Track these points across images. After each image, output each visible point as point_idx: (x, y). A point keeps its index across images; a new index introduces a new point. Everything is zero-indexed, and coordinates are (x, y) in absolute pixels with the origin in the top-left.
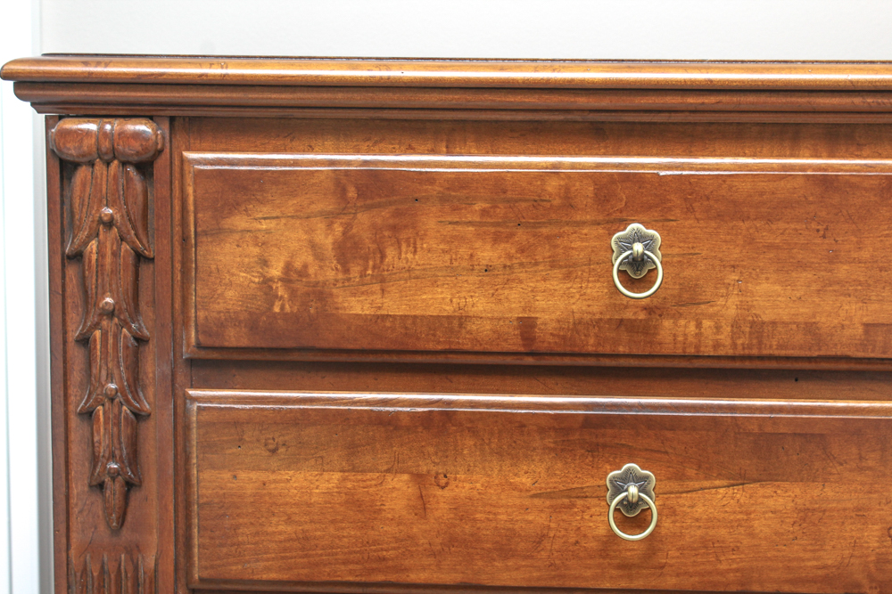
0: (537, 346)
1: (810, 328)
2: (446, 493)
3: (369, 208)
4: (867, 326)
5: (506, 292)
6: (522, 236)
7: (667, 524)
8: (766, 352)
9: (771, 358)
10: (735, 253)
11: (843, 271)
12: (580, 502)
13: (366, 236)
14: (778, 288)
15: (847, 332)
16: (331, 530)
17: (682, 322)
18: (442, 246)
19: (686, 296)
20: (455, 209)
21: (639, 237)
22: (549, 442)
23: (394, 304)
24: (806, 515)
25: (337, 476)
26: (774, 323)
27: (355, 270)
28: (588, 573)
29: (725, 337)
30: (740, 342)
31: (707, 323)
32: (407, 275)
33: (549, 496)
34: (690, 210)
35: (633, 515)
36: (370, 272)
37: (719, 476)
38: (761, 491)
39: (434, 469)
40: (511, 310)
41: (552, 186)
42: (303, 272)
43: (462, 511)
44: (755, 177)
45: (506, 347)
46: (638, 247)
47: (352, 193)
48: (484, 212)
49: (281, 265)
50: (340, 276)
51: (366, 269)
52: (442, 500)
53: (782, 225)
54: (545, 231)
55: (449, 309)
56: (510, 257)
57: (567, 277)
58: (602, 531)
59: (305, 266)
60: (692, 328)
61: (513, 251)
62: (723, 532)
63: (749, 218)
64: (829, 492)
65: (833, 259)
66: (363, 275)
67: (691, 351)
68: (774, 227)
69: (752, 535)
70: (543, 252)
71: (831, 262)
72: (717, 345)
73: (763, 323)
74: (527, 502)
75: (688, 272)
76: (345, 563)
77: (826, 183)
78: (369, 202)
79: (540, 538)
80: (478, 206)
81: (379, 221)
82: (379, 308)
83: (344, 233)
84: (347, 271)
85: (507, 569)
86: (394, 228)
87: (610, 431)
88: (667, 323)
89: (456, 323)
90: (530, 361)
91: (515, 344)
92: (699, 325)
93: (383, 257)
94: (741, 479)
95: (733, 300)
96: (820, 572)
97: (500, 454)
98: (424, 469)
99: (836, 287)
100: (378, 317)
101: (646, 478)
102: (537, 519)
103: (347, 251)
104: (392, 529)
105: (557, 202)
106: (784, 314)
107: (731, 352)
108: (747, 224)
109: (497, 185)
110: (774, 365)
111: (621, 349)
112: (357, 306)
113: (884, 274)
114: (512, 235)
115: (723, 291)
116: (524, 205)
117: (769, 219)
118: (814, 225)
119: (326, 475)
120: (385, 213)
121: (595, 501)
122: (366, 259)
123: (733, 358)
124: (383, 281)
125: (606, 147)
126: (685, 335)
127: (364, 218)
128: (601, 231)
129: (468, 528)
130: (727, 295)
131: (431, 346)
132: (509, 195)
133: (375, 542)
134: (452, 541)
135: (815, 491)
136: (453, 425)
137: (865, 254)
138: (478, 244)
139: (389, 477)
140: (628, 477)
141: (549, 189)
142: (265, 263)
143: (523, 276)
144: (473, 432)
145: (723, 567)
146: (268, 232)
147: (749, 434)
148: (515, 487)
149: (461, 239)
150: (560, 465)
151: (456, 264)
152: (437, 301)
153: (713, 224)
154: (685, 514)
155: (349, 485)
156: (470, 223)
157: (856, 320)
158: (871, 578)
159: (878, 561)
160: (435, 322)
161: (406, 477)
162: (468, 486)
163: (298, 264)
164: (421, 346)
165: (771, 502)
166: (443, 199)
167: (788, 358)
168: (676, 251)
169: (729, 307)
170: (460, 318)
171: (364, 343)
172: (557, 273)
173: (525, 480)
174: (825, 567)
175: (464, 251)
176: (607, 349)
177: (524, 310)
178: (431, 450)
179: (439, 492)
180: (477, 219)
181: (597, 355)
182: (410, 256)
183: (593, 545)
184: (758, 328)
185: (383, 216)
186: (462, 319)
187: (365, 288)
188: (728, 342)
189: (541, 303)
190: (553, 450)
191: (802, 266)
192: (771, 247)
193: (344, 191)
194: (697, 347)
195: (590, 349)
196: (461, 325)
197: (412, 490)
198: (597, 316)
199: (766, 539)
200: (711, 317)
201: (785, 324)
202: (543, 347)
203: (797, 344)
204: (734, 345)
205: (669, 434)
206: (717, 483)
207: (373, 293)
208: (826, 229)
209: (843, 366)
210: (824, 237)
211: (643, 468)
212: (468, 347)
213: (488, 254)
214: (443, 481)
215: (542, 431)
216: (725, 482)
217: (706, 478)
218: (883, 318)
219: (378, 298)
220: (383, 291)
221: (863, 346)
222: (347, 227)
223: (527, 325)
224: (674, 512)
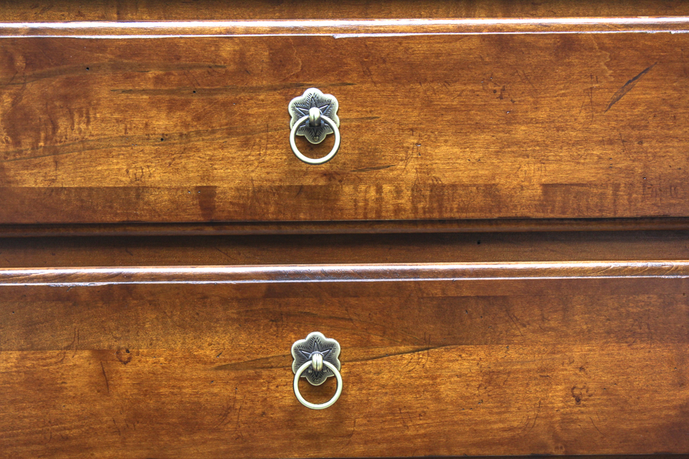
0: (219, 216)
1: (490, 190)
2: (129, 368)
3: (38, 77)
4: (546, 187)
5: (184, 161)
6: (197, 103)
7: (353, 391)
8: (446, 215)
9: (452, 221)
10: (414, 116)
11: (520, 131)
12: (265, 373)
13: (37, 107)
14: (456, 150)
15: (527, 193)
16: (11, 411)
17: (363, 187)
18: (116, 116)
19: (365, 160)
20: (128, 77)
21: (316, 102)
22: (232, 313)
23: (68, 177)
24: (491, 378)
25: (15, 355)
26: (454, 186)
27: (27, 143)
28: (276, 444)
29: (405, 201)
30: (420, 206)
31: (387, 188)
32: (80, 146)
33: (234, 367)
34: (366, 74)
35: (318, 384)
36: (42, 144)
37: (404, 342)
38: (446, 356)
39: (115, 345)
40: (189, 180)
41: (227, 51)
43: (145, 386)
44: (430, 39)
45: (185, 217)
46: (315, 113)
47: (20, 62)
48: (158, 80)
50: (11, 149)
51: (38, 141)
52: (125, 376)
53: (458, 87)
54: (220, 97)
55: (125, 180)
56: (186, 125)
57: (246, 144)
58: (288, 401)
60: (372, 193)
61: (189, 119)
62: (409, 398)
63: (425, 80)
64: (513, 354)
65: (511, 119)
66: (35, 147)
67: (372, 216)
68: (451, 89)
69: (438, 399)
70: (220, 119)
71: (509, 123)
72: (398, 210)
73: (443, 186)
74: (212, 375)
75: (367, 137)
76: (27, 444)
77: (501, 43)
78: (38, 71)
79: (226, 411)
80: (150, 75)
81: (49, 91)
82: (53, 181)
83: (13, 104)
84: (17, 143)
85: (195, 443)
86: (66, 98)
87: (293, 300)
88: (348, 189)
89: (133, 194)
90: (210, 231)
91: (194, 214)
92: (379, 190)
93: (55, 128)
94: (426, 344)
95: (413, 164)
96: (506, 435)
97: (182, 326)
98: (105, 345)
99: (515, 148)
100: (52, 190)
101: (331, 346)
102: (222, 391)
103: (17, 123)
104: (74, 407)
105: (232, 67)
106: (464, 177)
107: (411, 216)
108: (424, 87)
109: (169, 50)
110: (455, 228)
111: (302, 217)
112: (31, 180)
113: (561, 134)
114: (188, 102)
115: (402, 155)
116: (198, 71)
117: (446, 81)
118: (491, 86)
119: (4, 355)
120: (56, 82)
121: (281, 371)
122: (38, 131)
123: (414, 222)
124: (56, 152)
125: (280, 11)
126: (366, 200)
127: (33, 88)
128: (278, 97)
129: (152, 403)
130: (407, 159)
131: (108, 219)
132: (183, 61)
133: (58, 421)
134: (137, 417)
135: (500, 354)
136: (134, 299)
137: (542, 115)
138: (153, 113)
139: (69, 354)
140: (313, 346)
141: (224, 54)
143: (200, 144)
144: (154, 305)
145: (410, 432)
147: (432, 298)
148: (199, 360)
149: (136, 108)
150: (244, 336)
151: (130, 133)
152: (113, 172)
153: (391, 88)
154: (371, 381)
155: (29, 364)
156: (144, 91)
157: (535, 181)
158: (556, 438)
159: (563, 421)
160: (112, 194)
161: (86, 353)
162: (150, 360)
164: (98, 218)
165: (456, 366)
166: (115, 67)
167: (469, 221)
168: (354, 115)
169: (408, 171)
170: (138, 189)
171: (39, 218)
172: (235, 140)
173: (210, 353)
174: (511, 429)
175: (138, 120)
176: (288, 217)
177: (202, 179)
178: (112, 324)
179: (122, 368)
180: (151, 86)
181: (279, 223)
182: (83, 126)
183: (279, 415)
184: (438, 192)
185: (53, 85)
186: (138, 190)
187: (37, 161)
188: (409, 206)
189: (220, 171)
190: (234, 320)
191: (480, 127)
192: (449, 109)
193: (11, 60)
194: (378, 212)
195: (271, 217)
196: (138, 196)
197: (93, 367)
198: (277, 184)
199: (452, 403)
200: (390, 181)
201: (465, 187)
202: (222, 216)
203: (478, 207)
204: (415, 209)
205: (353, 301)
206: (402, 348)
207: (46, 165)
208: (503, 90)
209: (524, 228)
210: (501, 97)
211: (327, 336)
212: (146, 218)
213: (162, 122)
214: (125, 356)
215: (225, 301)
216: (410, 348)
217: (392, 344)
218: (562, 178)
219: (51, 171)
220: (56, 163)
221: (542, 206)
222: (17, 98)
223: (206, 195)
224: (360, 380)
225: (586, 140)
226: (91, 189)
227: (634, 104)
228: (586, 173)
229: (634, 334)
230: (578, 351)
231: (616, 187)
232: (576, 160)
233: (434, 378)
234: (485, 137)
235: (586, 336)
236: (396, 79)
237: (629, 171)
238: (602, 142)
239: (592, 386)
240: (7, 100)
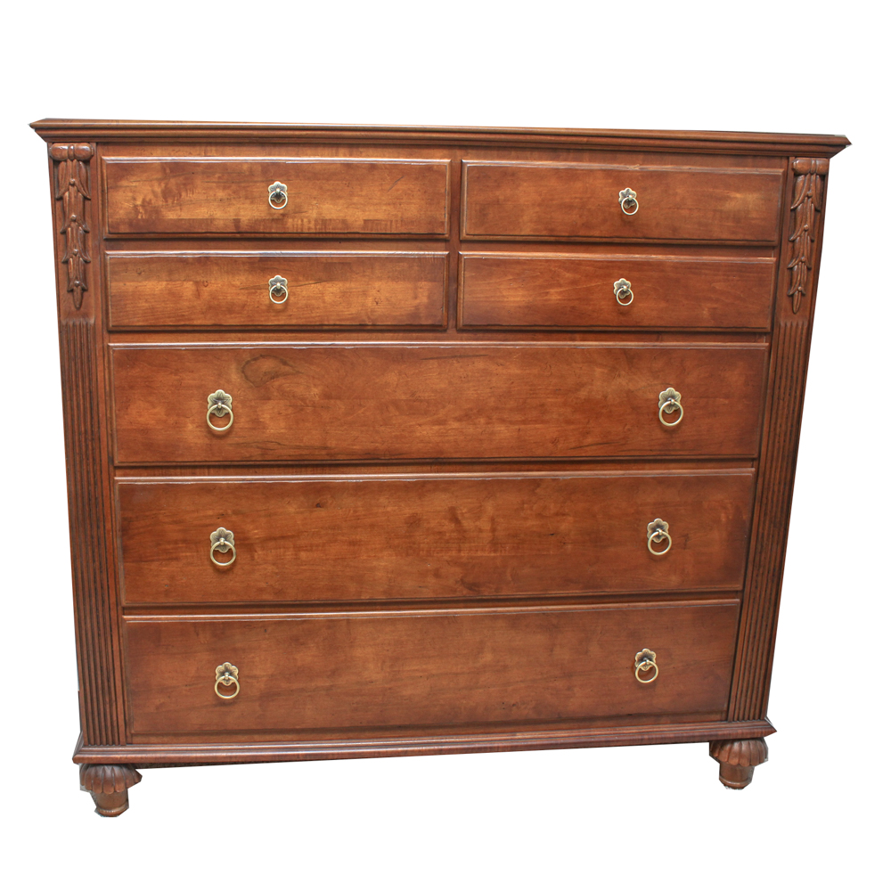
0: (242, 230)
1: (344, 222)
2: (207, 289)
3: (174, 177)
4: (365, 221)
5: (229, 209)
6: (234, 187)
7: (292, 299)
8: (328, 231)
9: (330, 233)
10: (315, 193)
11: (355, 199)
12: (258, 291)
13: (174, 188)
14: (331, 206)
15: (358, 223)
16: (163, 305)
17: (296, 220)
18: (203, 191)
19: (297, 210)
20: (208, 177)
21: (278, 187)
22: (246, 267)
23: (185, 215)
24: (344, 294)
25: (165, 283)
26: (330, 220)
27: (170, 201)
28: (263, 319)
29: (312, 225)
30: (318, 227)
31: (305, 220)
32: (190, 203)
33: (247, 289)
34: (297, 176)
35: (278, 293)
36: (175, 202)
37: (311, 280)
38: (327, 285)
39: (202, 279)
40: (230, 216)
41: (245, 167)
42: (150, 203)
43: (213, 296)
44: (322, 164)
45: (229, 230)
46: (278, 190)
47: (168, 171)
48: (219, 178)
49: (141, 200)
50: (164, 204)
52: (206, 291)
53: (332, 182)
54: (243, 185)
55: (207, 216)
56: (230, 195)
57: (252, 203)
58: (267, 302)
59: (150, 200)
60: (300, 222)
61: (231, 193)
62: (313, 302)
63: (320, 179)
64: (353, 285)
65: (352, 195)
66: (173, 203)
67: (299, 231)
68: (329, 183)
69: (324, 302)
70: (242, 193)
71: (351, 195)
72: (309, 228)
73: (326, 220)
74: (238, 291)
75: (298, 200)
76: (169, 317)
77: (348, 166)
78: (175, 174)
79: (244, 306)
80: (217, 176)
81: (179, 182)
82: (180, 216)
83: (165, 187)
84: (167, 201)
85: (232, 318)
86: (184, 184)
87: (269, 263)
88: (290, 220)
89: (209, 221)
90: (238, 235)
91: (232, 229)
92: (302, 221)
93: (181, 196)
94: (319, 281)
95: (315, 211)
96: (350, 316)
97: (227, 273)
98: (198, 280)
99: (353, 206)
100: (179, 219)
101: (284, 281)
102: (243, 298)
103: (166, 194)
104: (186, 304)
105: (247, 173)
106: (334, 216)
107: (314, 231)
108: (319, 182)
109: (224, 166)
110: (331, 236)
111: (273, 231)
112: (171, 215)
113: (370, 201)
114: (230, 186)
115: (311, 207)
116: (234, 175)
117: (328, 180)
118: (344, 182)
119: (160, 283)
120: (181, 179)
121: (265, 289)
122: (174, 197)
123: (315, 233)
124: (181, 205)
125: (265, 153)
126: (297, 225)
127: (173, 181)
128: (264, 184)
129: (216, 303)
130: (313, 209)
131: (200, 231)
132: (229, 171)
133: (180, 309)
134: (210, 308)
135: (348, 285)
136: (209, 262)
137: (364, 193)
138: (217, 190)
139: (185, 283)
140: (276, 281)
141: (244, 169)
142: (134, 199)
143: (235, 202)
144: (217, 264)
145: (314, 315)
146: (135, 187)
147: (322, 263)
148: (234, 286)
149: (211, 188)
150: (250, 276)
151: (209, 198)
152: (202, 213)
153: (307, 182)
154: (299, 295)
155: (170, 286)
156: (214, 182)
157: (361, 218)
158: (369, 318)
159: (372, 311)
160: (202, 221)
161: (191, 283)
162: (215, 285)
163: (147, 200)
164: (196, 231)
165: (331, 289)
166: (203, 173)
167: (336, 233)
168: (293, 192)
169: (313, 214)
171: (174, 230)
172: (248, 201)
173: (238, 283)
174: (352, 314)
175: (211, 193)
176: (268, 231)
177: (236, 216)
178: (201, 271)
179: (205, 289)
180: (216, 180)
181: (264, 233)
182: (191, 195)
183: (264, 308)
184: (324, 222)
185: (181, 180)
186: (212, 220)
187: (174, 208)
188: (313, 227)
189: (242, 213)
190: (247, 270)
191: (340, 197)
192: (328, 190)
193: (165, 170)
194: (302, 229)
195: (261, 231)
196: (211, 222)
197: (194, 288)
198: (264, 218)
199: (329, 304)
200: (307, 217)
201: (334, 220)
202: (243, 230)
203: (339, 228)
204: (316, 229)
205: (292, 264)
206: (311, 282)
207: (177, 210)
208: (349, 183)
209: (357, 236)
210: (348, 186)
211: (282, 277)
212: (214, 231)
213: (221, 194)
214: (206, 284)
215: (244, 263)
216: (314, 282)
217: (307, 280)
218: (371, 218)
219: (179, 212)
220: (181, 209)
221: (364, 228)
222: (167, 184)
223: (237, 222)
224: (295, 294)
225: (380, 203)
226: (193, 220)
227: (398, 190)
228: (380, 216)
229: (398, 278)
230: (377, 284)
231: (391, 221)
232: (376, 211)
233: (323, 294)
234: (341, 201)
235: (380, 279)
236: (309, 179)
237: (396, 216)
238: (386, 204)
239: (382, 298)
240: (163, 185)
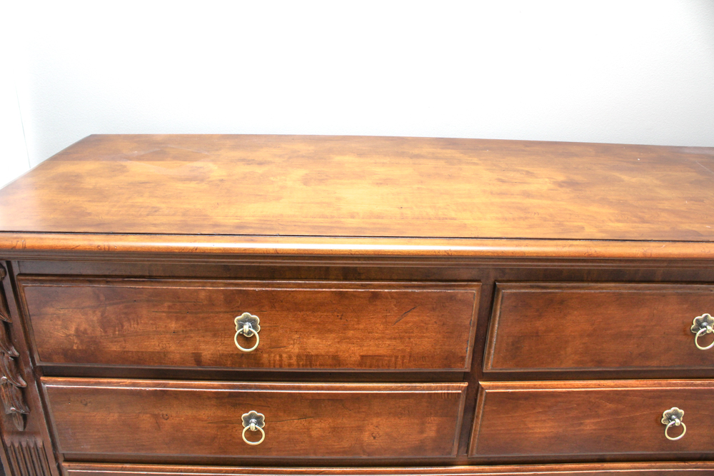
0: (204, 364)
1: (335, 357)
2: (168, 421)
3: (112, 304)
4: (362, 357)
5: (185, 342)
6: (189, 318)
10: (297, 326)
11: (350, 333)
12: (230, 425)
13: (113, 317)
14: (318, 340)
15: (353, 359)
16: (118, 435)
17: (273, 355)
18: (151, 322)
19: (274, 344)
20: (155, 305)
21: (248, 320)
22: (213, 402)
23: (131, 347)
24: (334, 430)
25: (117, 414)
26: (317, 355)
27: (110, 332)
29: (294, 361)
30: (301, 363)
31: (284, 355)
32: (135, 334)
33: (216, 423)
34: (273, 307)
36: (117, 333)
37: (294, 416)
38: (314, 421)
39: (161, 413)
40: (188, 350)
41: (202, 295)
42: (85, 332)
43: (176, 428)
45: (188, 365)
47: (102, 298)
48: (169, 307)
49: (73, 329)
50: (103, 334)
51: (115, 331)
52: (167, 424)
53: (319, 313)
54: (201, 315)
55: (158, 349)
57: (215, 335)
59: (86, 330)
60: (278, 358)
61: (186, 324)
62: (297, 436)
63: (303, 310)
64: (345, 421)
65: (346, 328)
66: (114, 333)
67: (278, 367)
68: (316, 314)
69: (310, 436)
70: (201, 325)
71: (345, 330)
72: (290, 365)
73: (312, 355)
74: (206, 425)
78: (112, 302)
79: (214, 438)
80: (166, 304)
81: (118, 310)
82: (124, 348)
83: (102, 316)
84: (106, 332)
86: (125, 313)
87: (241, 399)
89: (162, 355)
92: (281, 356)
93: (123, 326)
94: (305, 417)
95: (297, 346)
96: (341, 450)
97: (191, 407)
98: (156, 412)
99: (348, 340)
100: (124, 352)
101: (260, 417)
102: (211, 431)
103: (105, 323)
104: (145, 434)
105: (205, 302)
106: (322, 352)
107: (297, 367)
108: (302, 313)
112: (115, 348)
113: (370, 334)
114: (185, 317)
115: (292, 342)
116: (189, 304)
117: (313, 311)
118: (336, 314)
119: (111, 415)
120: (120, 307)
121: (237, 425)
122: (115, 327)
124: (124, 336)
126: (275, 361)
127: (110, 309)
128: (229, 316)
129: (180, 434)
130: (294, 344)
133: (139, 439)
134: (174, 439)
135: (339, 421)
137: (361, 326)
138: (169, 321)
139: (141, 415)
140: (252, 417)
141: (201, 297)
142: (66, 328)
143: (192, 335)
144: (177, 398)
146: (64, 314)
147: (307, 399)
148: (199, 420)
149: (160, 319)
150: (219, 411)
151: (158, 329)
152: (153, 345)
153: (285, 313)
154: (279, 430)
155: (123, 418)
156: (163, 312)
157: (357, 354)
158: (364, 451)
159: (368, 445)
160: (152, 354)
161: (148, 415)
162: (178, 419)
163: (82, 329)
165: (319, 425)
166: (148, 301)
168: (268, 325)
169: (295, 349)
170: (164, 353)
172: (209, 334)
173: (204, 417)
174: (344, 448)
175: (161, 324)
177: (195, 349)
178: (159, 405)
179: (165, 421)
180: (166, 310)
181: (232, 368)
182: (136, 326)
184: (309, 357)
186: (165, 353)
187: (116, 339)
188: (295, 363)
189: (203, 346)
190: (214, 405)
191: (330, 331)
192: (314, 323)
194: (281, 365)
196: (165, 355)
197: (152, 420)
198: (231, 352)
199: (317, 438)
200: (286, 353)
201: (323, 356)
202: (206, 364)
203: (329, 364)
204: (298, 365)
205: (270, 400)
206: (293, 418)
207: (120, 342)
208: (342, 315)
209: (352, 371)
210: (341, 319)
211: (258, 412)
212: (169, 364)
213: (173, 325)
214: (166, 417)
215: (209, 398)
216: (297, 418)
217: (289, 416)
218: (370, 353)
219: (123, 344)
220: (125, 341)
221: (360, 364)
222: (103, 313)
223: (198, 359)
224: (274, 429)
225: (383, 337)
226: (142, 352)
227: (407, 323)
228: (382, 351)
229: (401, 414)
230: (375, 421)
231: (397, 357)
232: (377, 346)
233: (308, 429)
234: (333, 335)
235: (378, 415)
236: (288, 309)
237: (403, 351)
238: (390, 339)
239: (381, 433)
240: (99, 314)
